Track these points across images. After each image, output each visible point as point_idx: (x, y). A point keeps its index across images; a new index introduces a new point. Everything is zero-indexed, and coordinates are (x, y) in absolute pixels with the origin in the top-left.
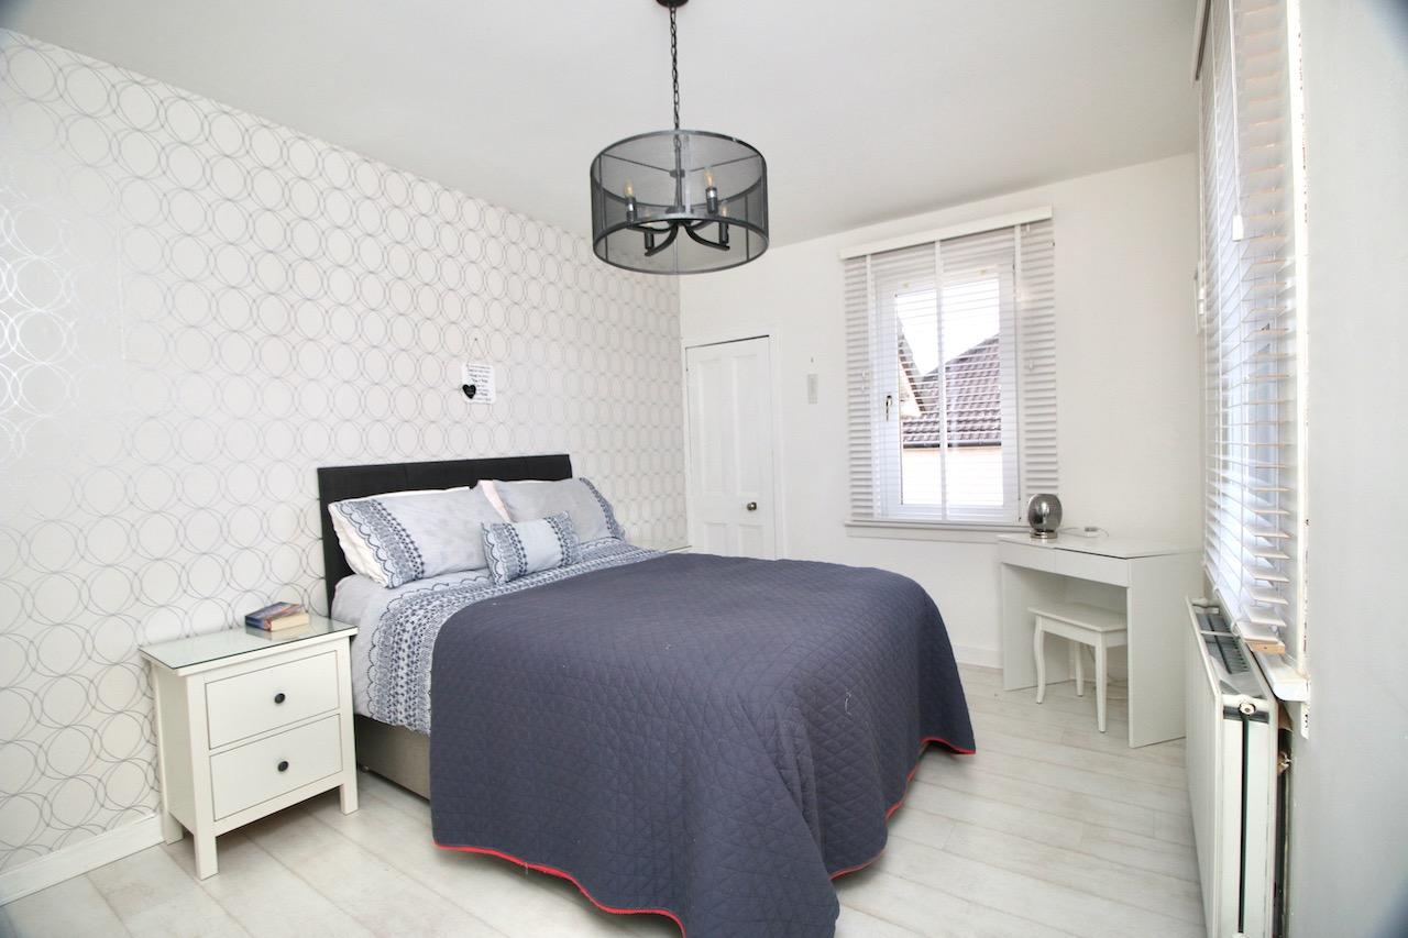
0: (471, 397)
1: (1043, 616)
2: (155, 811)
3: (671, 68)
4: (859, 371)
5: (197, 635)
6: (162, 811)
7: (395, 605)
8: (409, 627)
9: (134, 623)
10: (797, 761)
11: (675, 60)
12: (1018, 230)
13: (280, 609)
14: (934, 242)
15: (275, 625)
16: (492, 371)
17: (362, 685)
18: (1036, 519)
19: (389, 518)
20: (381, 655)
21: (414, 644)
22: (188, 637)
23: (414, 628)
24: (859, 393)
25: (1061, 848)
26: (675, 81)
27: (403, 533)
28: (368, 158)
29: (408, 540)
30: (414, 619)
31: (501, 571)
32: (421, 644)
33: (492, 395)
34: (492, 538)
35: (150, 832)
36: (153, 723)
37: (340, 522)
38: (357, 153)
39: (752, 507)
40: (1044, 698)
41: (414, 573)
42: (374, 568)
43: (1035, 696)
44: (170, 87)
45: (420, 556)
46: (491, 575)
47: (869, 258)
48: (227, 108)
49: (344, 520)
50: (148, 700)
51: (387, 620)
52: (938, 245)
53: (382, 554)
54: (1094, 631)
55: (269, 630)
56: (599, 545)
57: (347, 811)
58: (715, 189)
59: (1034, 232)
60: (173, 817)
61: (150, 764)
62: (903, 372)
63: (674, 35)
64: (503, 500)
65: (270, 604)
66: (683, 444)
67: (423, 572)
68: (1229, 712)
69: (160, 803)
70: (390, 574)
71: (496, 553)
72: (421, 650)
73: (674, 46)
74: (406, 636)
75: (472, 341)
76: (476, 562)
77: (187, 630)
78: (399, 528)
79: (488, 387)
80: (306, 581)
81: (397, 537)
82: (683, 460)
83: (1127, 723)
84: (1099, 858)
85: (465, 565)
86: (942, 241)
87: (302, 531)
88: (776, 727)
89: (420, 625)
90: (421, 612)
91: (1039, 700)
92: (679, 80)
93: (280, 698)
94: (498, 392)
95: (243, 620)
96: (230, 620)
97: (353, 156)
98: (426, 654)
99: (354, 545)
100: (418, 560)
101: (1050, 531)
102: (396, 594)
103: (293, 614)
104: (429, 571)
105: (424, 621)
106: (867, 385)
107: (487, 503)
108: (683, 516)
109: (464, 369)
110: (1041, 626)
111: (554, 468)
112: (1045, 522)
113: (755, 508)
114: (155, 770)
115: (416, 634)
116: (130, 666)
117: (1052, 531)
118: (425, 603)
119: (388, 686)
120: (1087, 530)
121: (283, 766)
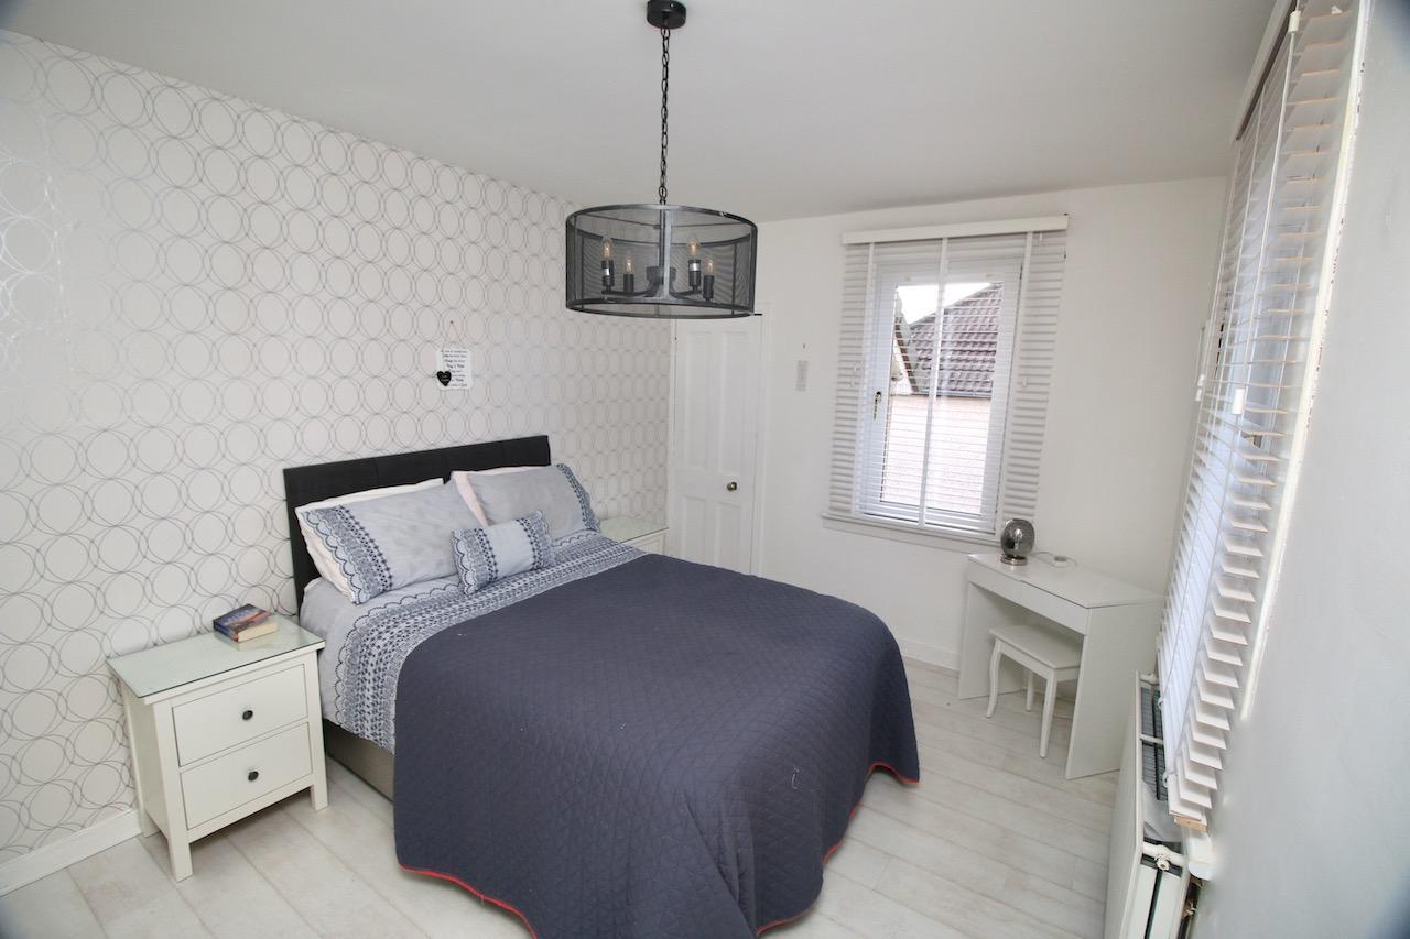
0: (446, 384)
1: (1002, 641)
2: (131, 806)
3: (662, 105)
4: (850, 365)
5: (166, 643)
6: (138, 807)
7: (361, 623)
8: (375, 651)
9: (100, 636)
10: (738, 856)
11: (665, 96)
12: (1030, 237)
13: (248, 615)
14: (941, 239)
15: (242, 636)
16: (469, 354)
17: (330, 696)
18: (1008, 543)
19: (357, 527)
20: (348, 672)
21: (380, 670)
22: (156, 645)
23: (380, 654)
24: (848, 387)
25: (983, 895)
26: (664, 121)
27: (370, 544)
28: (333, 130)
29: (376, 552)
30: (380, 643)
31: (471, 581)
32: (386, 671)
33: (468, 381)
34: (462, 547)
35: (127, 826)
36: (124, 727)
37: (306, 532)
38: (321, 123)
39: (733, 487)
40: (994, 712)
41: (382, 588)
42: (342, 582)
43: (986, 708)
44: (106, 61)
45: (388, 569)
46: (461, 582)
47: (872, 247)
48: (171, 81)
49: (311, 530)
50: (119, 707)
51: (354, 639)
52: (945, 242)
53: (350, 568)
54: (1048, 666)
55: (237, 640)
56: (573, 541)
57: (317, 809)
58: (698, 262)
59: (1048, 239)
60: (148, 815)
61: (124, 764)
62: (897, 350)
63: (666, 66)
64: (477, 494)
65: (237, 607)
66: (667, 417)
67: (391, 585)
68: (1147, 859)
69: (136, 799)
70: (357, 590)
71: (466, 563)
72: (386, 677)
73: (665, 79)
74: (372, 660)
75: (447, 323)
76: (445, 570)
77: (154, 637)
78: (367, 539)
79: (464, 374)
80: (274, 581)
81: (364, 549)
82: (667, 432)
83: (1067, 747)
84: (1018, 910)
85: (434, 575)
86: (950, 238)
87: (269, 533)
88: (720, 823)
89: (386, 651)
90: (387, 636)
91: (989, 713)
92: (668, 120)
93: (248, 715)
94: (476, 376)
95: (211, 625)
96: (198, 625)
97: (316, 127)
98: (391, 683)
99: (321, 555)
100: (386, 573)
101: (1019, 558)
102: (363, 610)
103: (261, 622)
104: (397, 582)
105: (390, 648)
106: (857, 380)
107: (460, 500)
108: (663, 488)
109: (439, 355)
110: (999, 648)
111: (532, 452)
112: (1016, 548)
113: (735, 488)
114: (129, 770)
115: (381, 660)
116: (99, 677)
117: (1023, 558)
118: (392, 623)
119: (354, 701)
120: (1057, 559)
121: (253, 776)
